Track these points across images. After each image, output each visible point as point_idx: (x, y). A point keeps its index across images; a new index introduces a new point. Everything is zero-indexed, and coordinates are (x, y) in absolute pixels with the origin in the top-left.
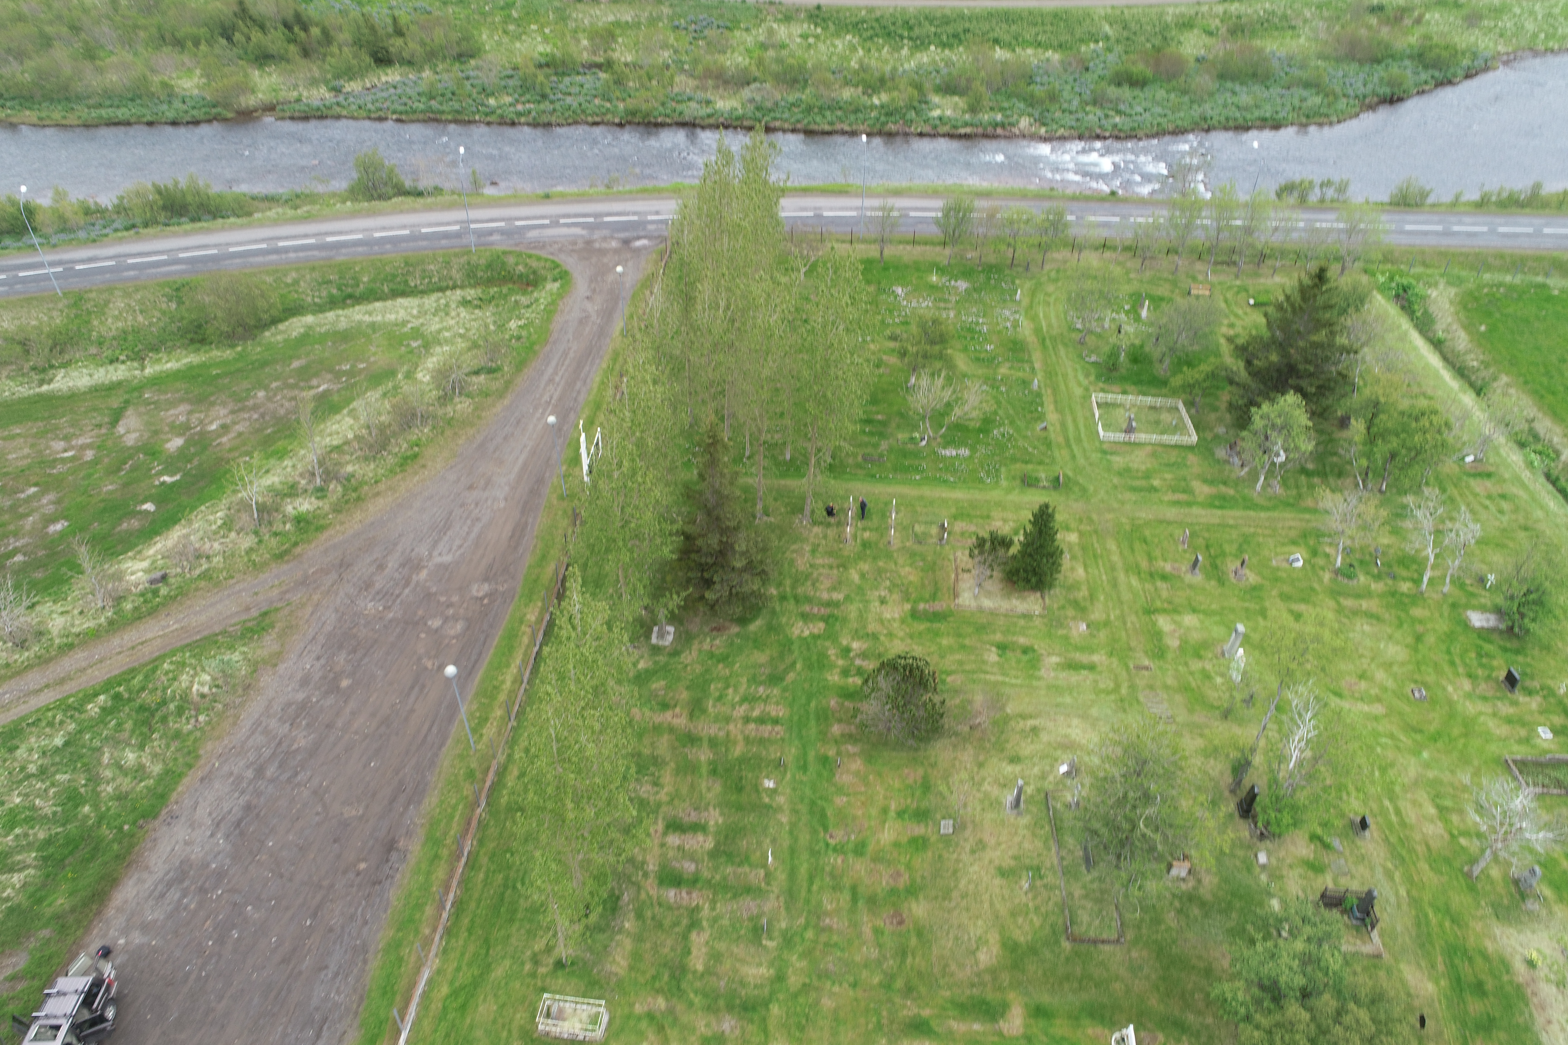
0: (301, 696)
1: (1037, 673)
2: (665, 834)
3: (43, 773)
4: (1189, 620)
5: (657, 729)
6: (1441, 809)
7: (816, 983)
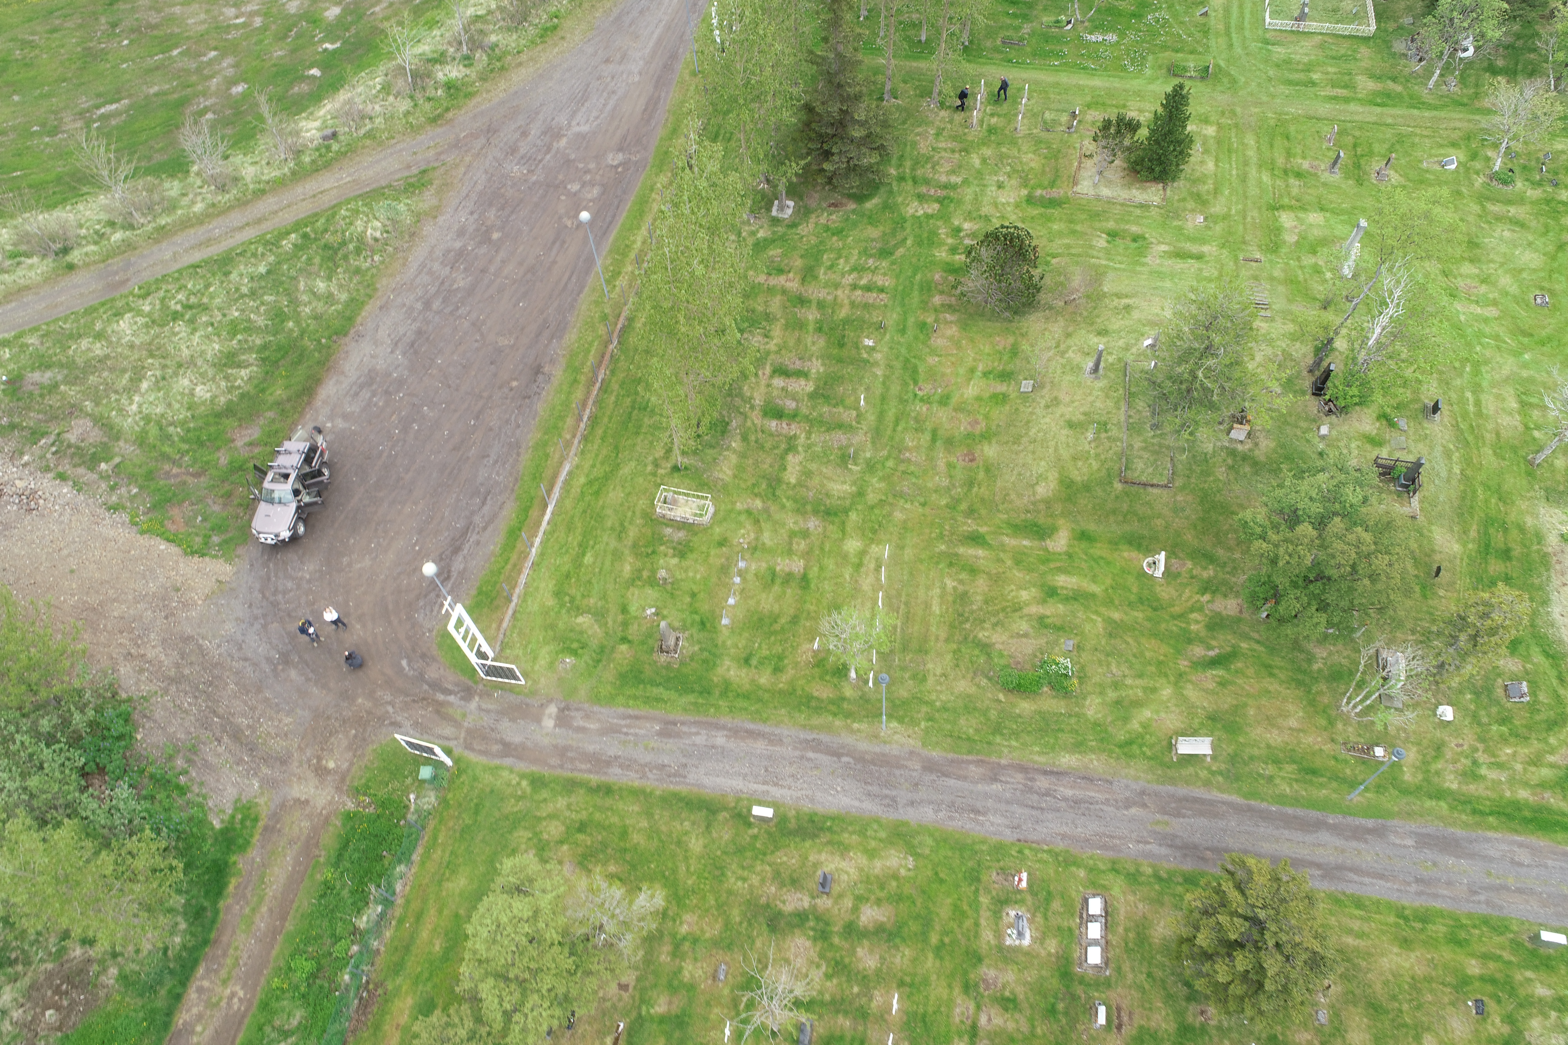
0: (458, 245)
1: (1143, 260)
2: (771, 377)
4: (1314, 218)
5: (770, 290)
6: (1523, 404)
7: (891, 500)
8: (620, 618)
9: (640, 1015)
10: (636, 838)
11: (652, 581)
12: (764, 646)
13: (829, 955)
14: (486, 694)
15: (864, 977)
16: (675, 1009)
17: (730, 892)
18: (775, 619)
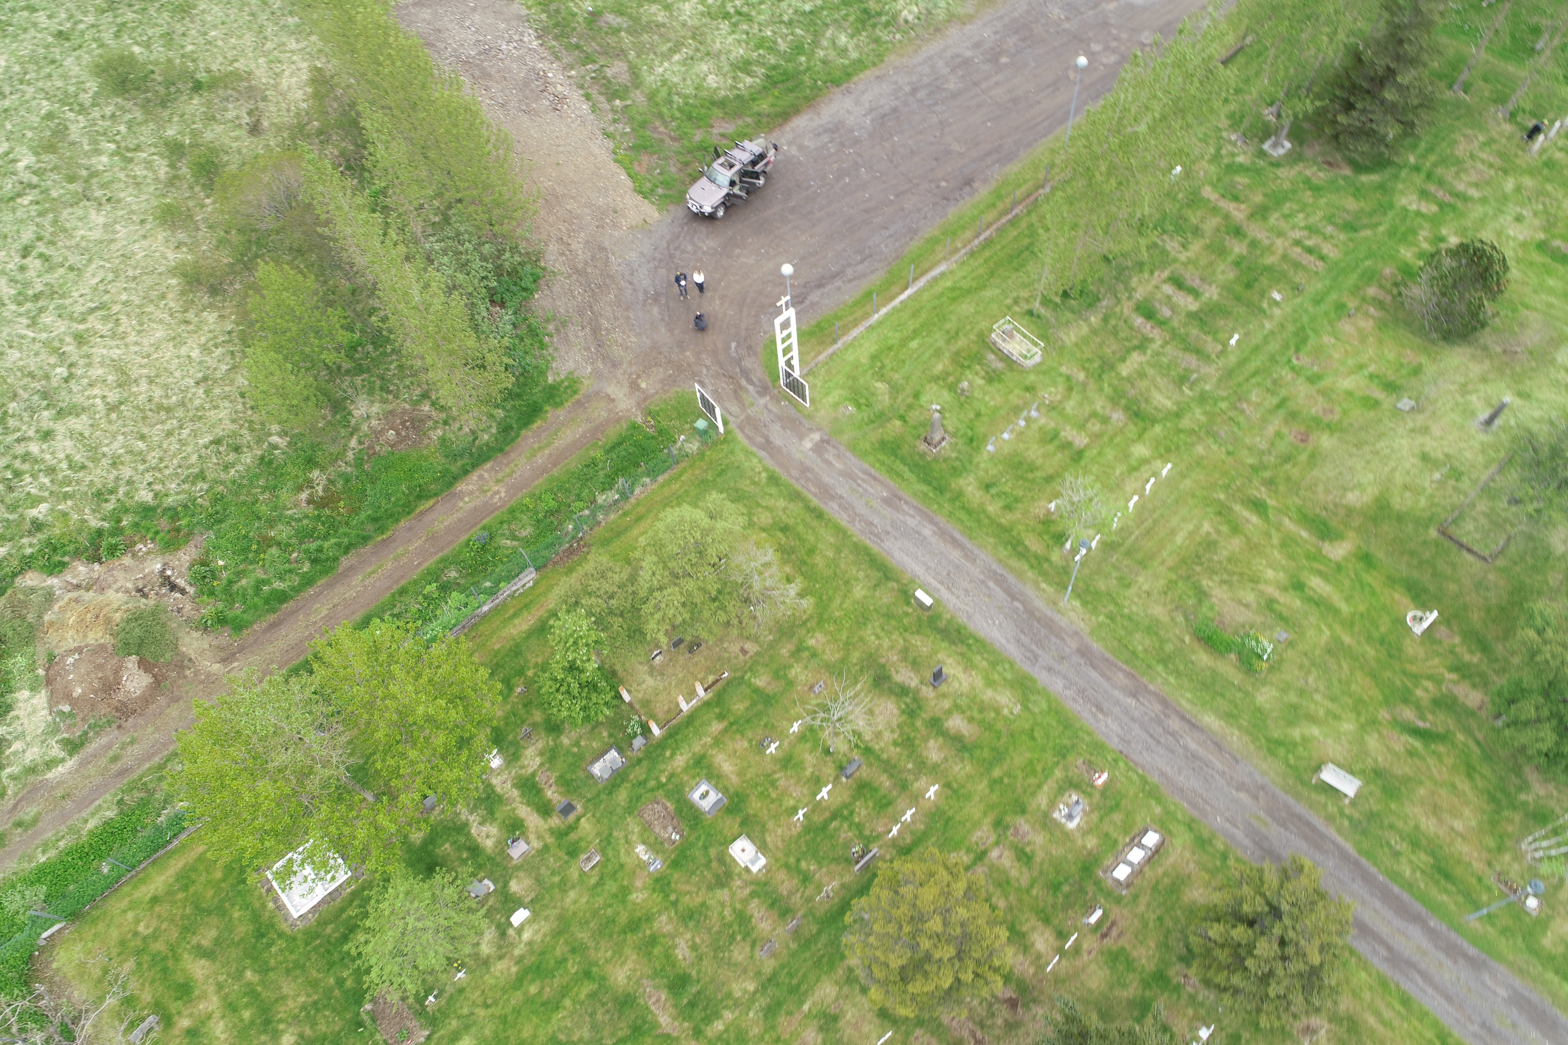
0: (968, 54)
2: (1165, 282)
3: (790, 23)
5: (1215, 210)
7: (1202, 434)
8: (910, 400)
9: (742, 678)
10: (818, 559)
11: (952, 388)
12: (1010, 484)
13: (906, 729)
14: (776, 399)
15: (923, 762)
16: (770, 690)
17: (861, 639)
18: (1032, 468)
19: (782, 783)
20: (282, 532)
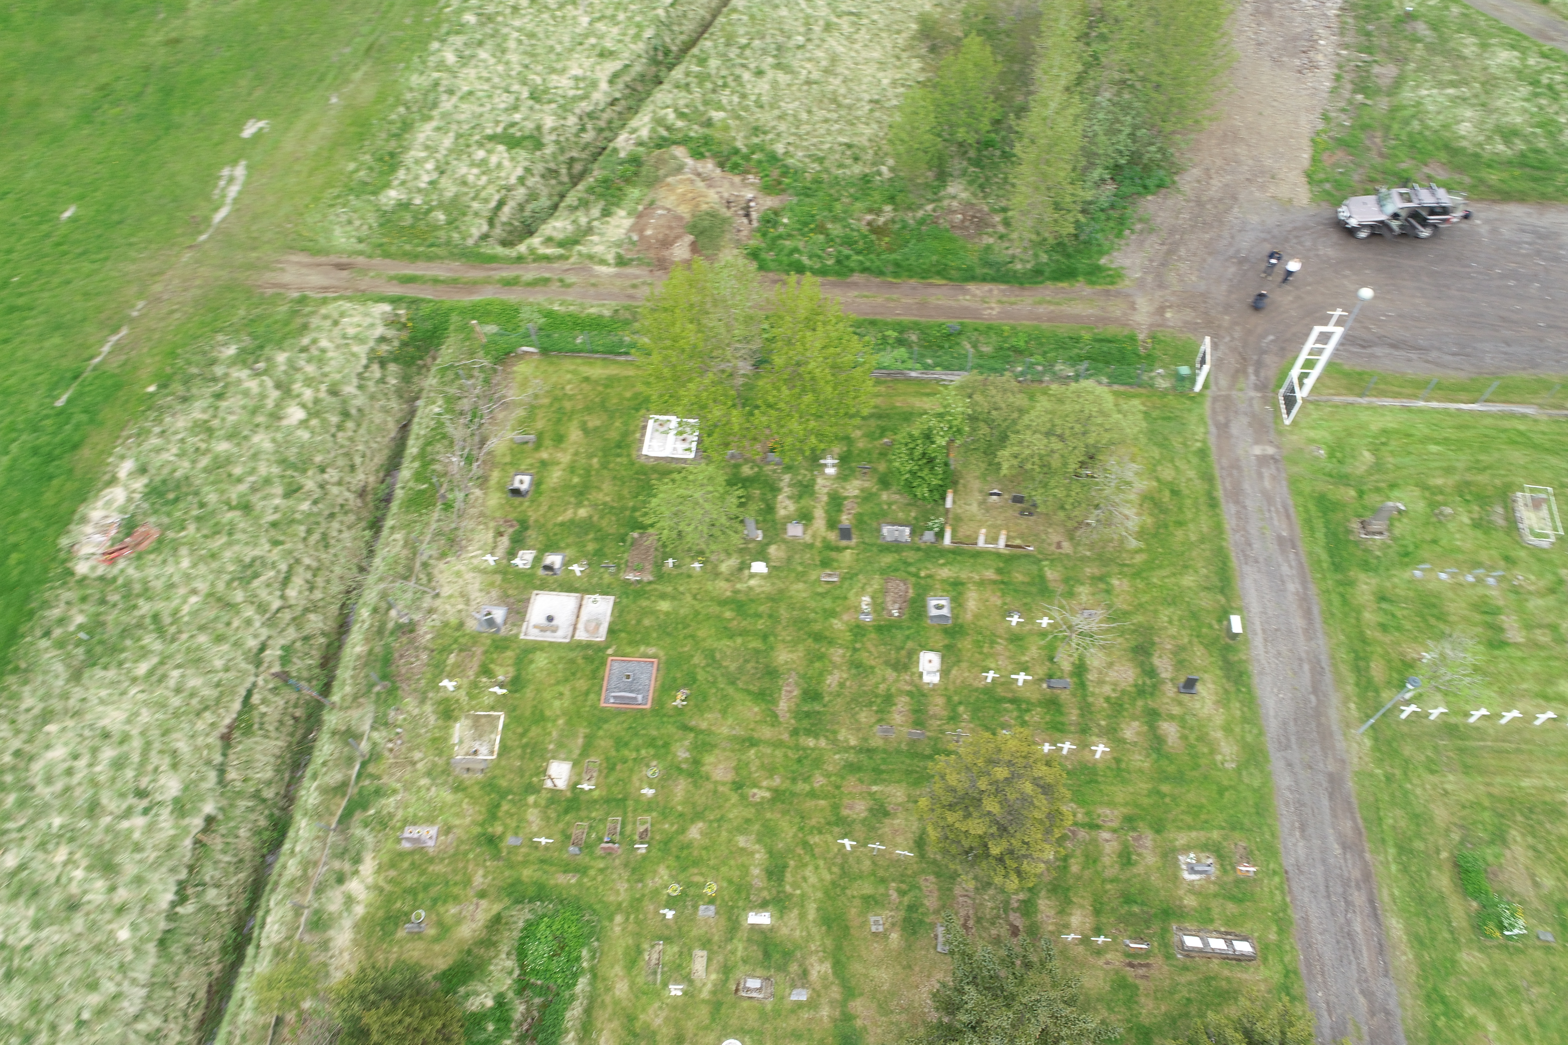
8: (1382, 485)
9: (1040, 561)
10: (1179, 534)
11: (1433, 505)
12: (1405, 612)
13: (1126, 698)
14: (1265, 400)
15: (1115, 730)
16: (1052, 585)
17: (1156, 612)
18: (1441, 617)
19: (999, 648)
20: (835, 229)
